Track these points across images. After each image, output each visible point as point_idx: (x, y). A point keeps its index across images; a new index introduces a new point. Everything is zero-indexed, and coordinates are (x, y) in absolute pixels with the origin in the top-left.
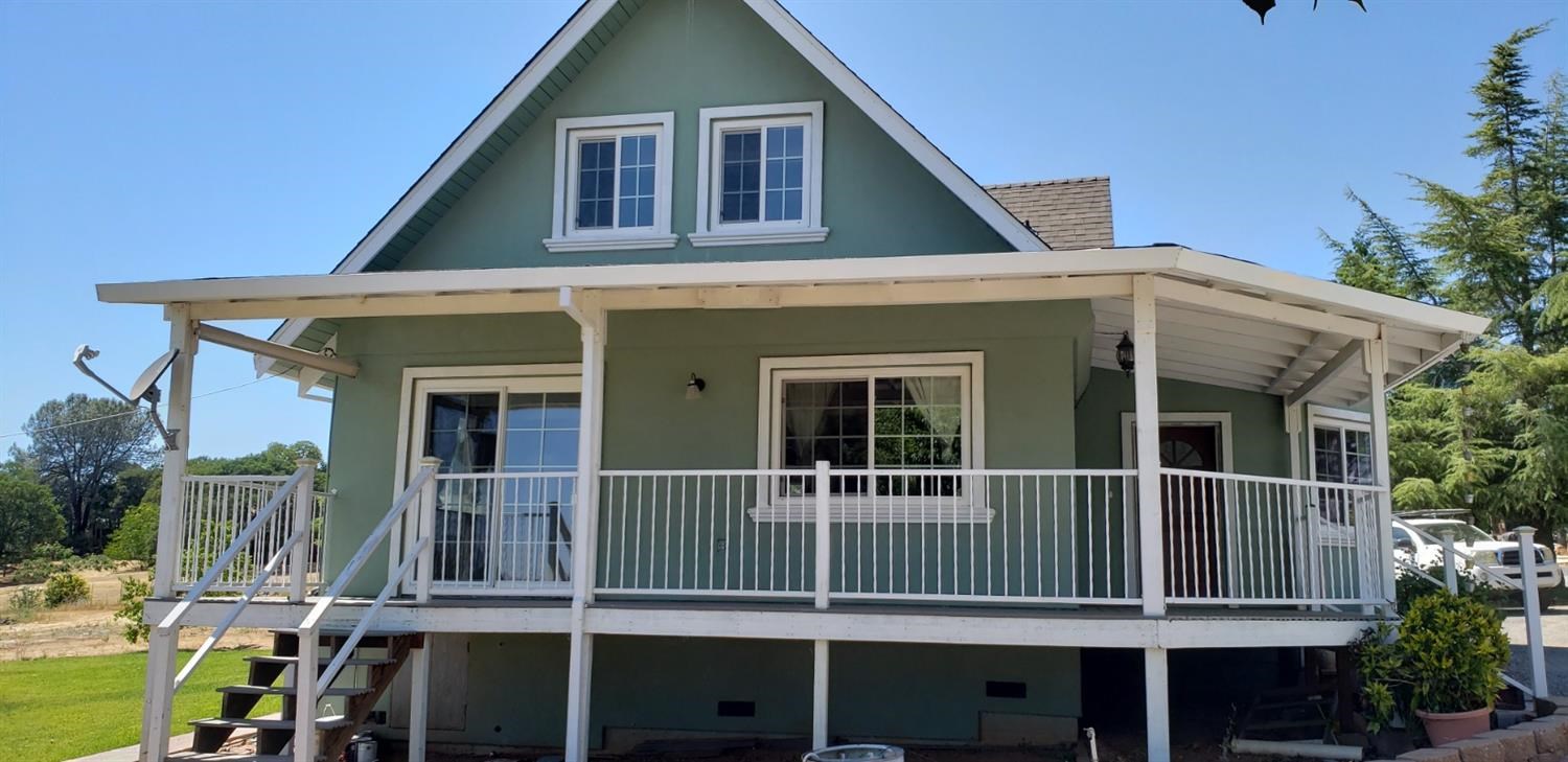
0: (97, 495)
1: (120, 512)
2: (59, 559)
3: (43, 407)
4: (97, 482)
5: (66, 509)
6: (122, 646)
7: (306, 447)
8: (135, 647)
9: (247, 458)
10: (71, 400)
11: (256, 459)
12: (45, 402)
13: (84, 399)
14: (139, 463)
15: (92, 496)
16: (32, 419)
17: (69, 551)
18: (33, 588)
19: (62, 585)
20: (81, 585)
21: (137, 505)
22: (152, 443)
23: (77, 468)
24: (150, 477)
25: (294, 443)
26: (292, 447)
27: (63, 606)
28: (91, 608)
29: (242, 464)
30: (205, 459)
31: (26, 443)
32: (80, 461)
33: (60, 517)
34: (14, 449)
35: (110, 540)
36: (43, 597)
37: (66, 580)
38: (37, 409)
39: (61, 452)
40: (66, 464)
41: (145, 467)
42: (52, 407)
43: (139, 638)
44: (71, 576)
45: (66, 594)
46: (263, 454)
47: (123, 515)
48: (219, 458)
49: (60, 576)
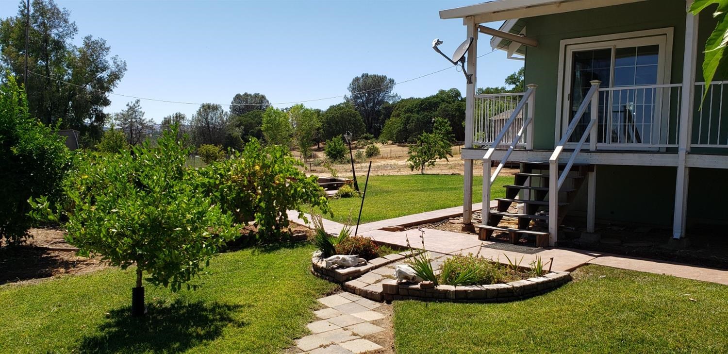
0: (374, 115)
1: (383, 122)
2: (369, 140)
3: (354, 80)
4: (374, 109)
5: (365, 120)
6: (408, 172)
7: (455, 91)
8: (412, 173)
9: (430, 97)
10: (363, 76)
11: (434, 97)
12: (354, 78)
13: (367, 75)
14: (388, 101)
15: (373, 115)
16: (350, 85)
17: (373, 135)
18: (361, 150)
19: (371, 149)
20: (377, 150)
21: (389, 118)
22: (392, 92)
23: (367, 104)
24: (393, 106)
25: (449, 89)
26: (448, 91)
27: (373, 158)
28: (383, 158)
29: (429, 99)
30: (412, 98)
31: (349, 94)
32: (368, 101)
33: (363, 123)
34: (345, 97)
35: (381, 133)
36: (364, 154)
37: (372, 147)
38: (352, 81)
39: (361, 97)
40: (363, 102)
41: (391, 102)
42: (356, 80)
43: (415, 170)
44: (374, 146)
45: (373, 153)
46: (437, 95)
47: (385, 122)
48: (418, 98)
49: (370, 145)
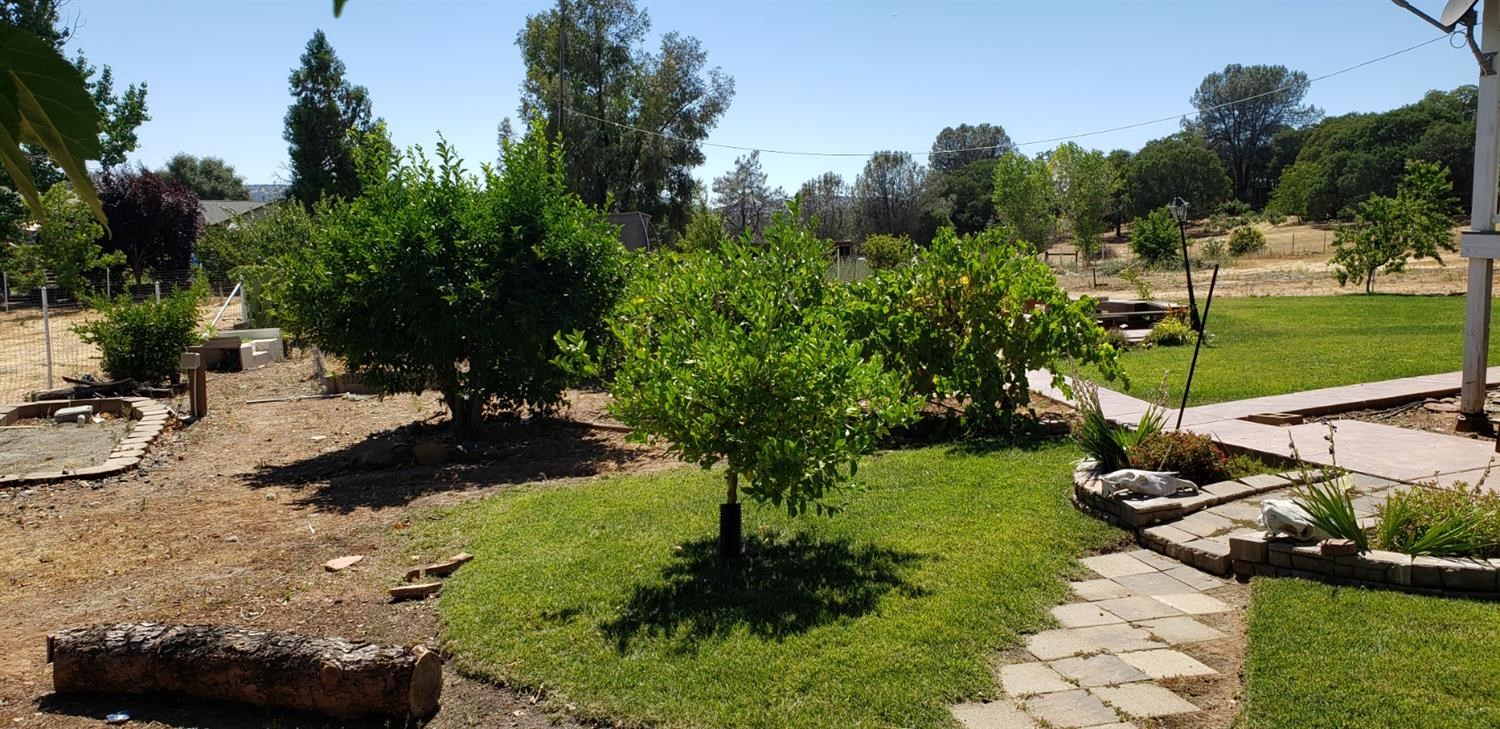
0: (1255, 157)
1: (1277, 172)
2: (1238, 214)
3: (1205, 80)
4: (1254, 144)
5: (1230, 170)
6: (1333, 288)
7: (1470, 91)
8: (1345, 290)
9: (1402, 110)
10: (1228, 70)
11: (1412, 109)
12: (1207, 76)
13: (1238, 69)
14: (1290, 124)
15: (1250, 158)
16: (1197, 92)
17: (1247, 205)
18: (1218, 239)
19: (1242, 236)
20: (1258, 237)
21: (1292, 164)
22: (1301, 103)
23: (1237, 134)
24: (1302, 136)
25: (1455, 87)
26: (1452, 93)
27: (1246, 255)
28: (1272, 256)
29: (1397, 115)
30: (1354, 114)
31: (1194, 114)
32: (1239, 126)
33: (1227, 177)
34: (1184, 121)
35: (1271, 197)
36: (1227, 247)
37: (1245, 232)
38: (1201, 82)
39: (1222, 119)
40: (1227, 130)
41: (1296, 127)
42: (1213, 79)
43: (1348, 283)
44: (1250, 229)
45: (1247, 244)
46: (1420, 104)
47: (1280, 174)
48: (1369, 113)
49: (1241, 228)
